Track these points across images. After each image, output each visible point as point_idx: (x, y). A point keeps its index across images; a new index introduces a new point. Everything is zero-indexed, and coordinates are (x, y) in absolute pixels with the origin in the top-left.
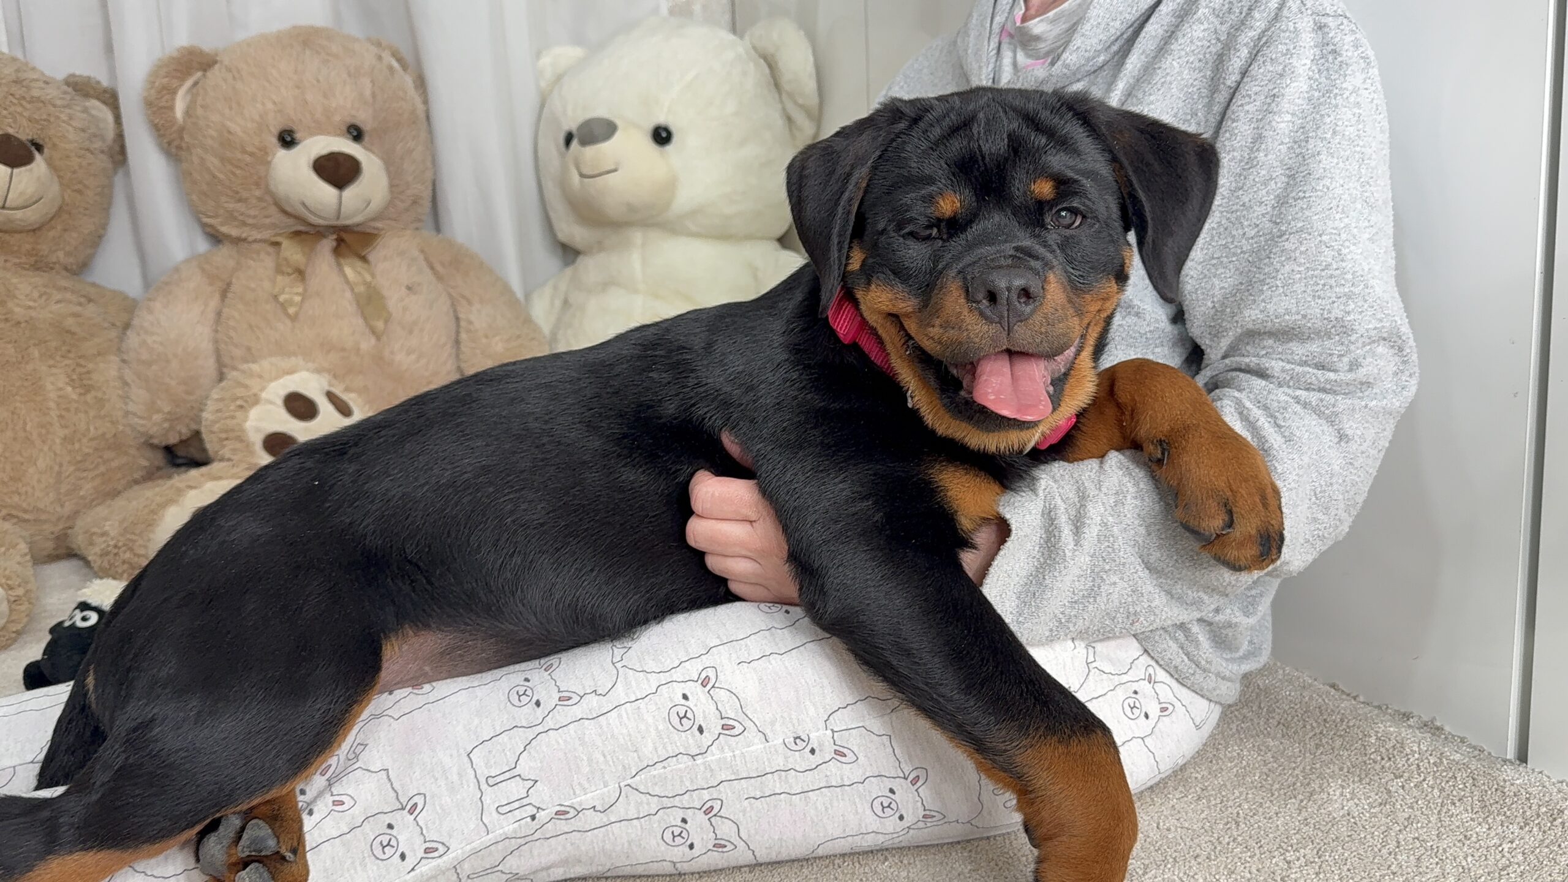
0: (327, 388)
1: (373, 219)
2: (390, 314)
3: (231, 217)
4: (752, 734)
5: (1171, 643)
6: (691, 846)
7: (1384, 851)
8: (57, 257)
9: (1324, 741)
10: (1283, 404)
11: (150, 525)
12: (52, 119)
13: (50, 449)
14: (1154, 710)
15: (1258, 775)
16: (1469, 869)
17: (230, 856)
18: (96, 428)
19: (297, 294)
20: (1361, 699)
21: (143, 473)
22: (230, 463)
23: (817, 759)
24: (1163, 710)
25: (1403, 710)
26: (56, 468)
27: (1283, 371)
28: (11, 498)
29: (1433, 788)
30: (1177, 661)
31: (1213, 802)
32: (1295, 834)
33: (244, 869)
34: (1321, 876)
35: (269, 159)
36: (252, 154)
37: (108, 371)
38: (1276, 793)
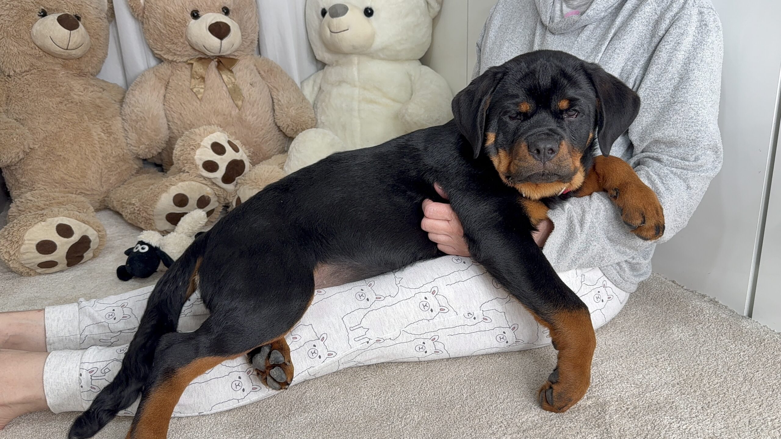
0: (228, 139)
1: (234, 52)
2: (244, 98)
3: (169, 51)
4: (451, 312)
5: (614, 271)
6: (426, 352)
7: (695, 355)
8: (89, 70)
9: (670, 307)
10: (666, 174)
11: (155, 202)
12: (83, 4)
13: (97, 162)
14: (605, 298)
15: (644, 322)
16: (727, 363)
17: (266, 363)
18: (115, 152)
19: (202, 88)
20: (685, 288)
21: (135, 171)
22: (188, 174)
23: (476, 321)
24: (609, 298)
25: (702, 294)
26: (100, 171)
27: (667, 160)
28: (81, 185)
29: (714, 329)
30: (616, 278)
31: (627, 334)
32: (660, 347)
33: (273, 369)
34: (671, 365)
35: (187, 24)
36: (179, 22)
37: (117, 124)
38: (652, 330)
